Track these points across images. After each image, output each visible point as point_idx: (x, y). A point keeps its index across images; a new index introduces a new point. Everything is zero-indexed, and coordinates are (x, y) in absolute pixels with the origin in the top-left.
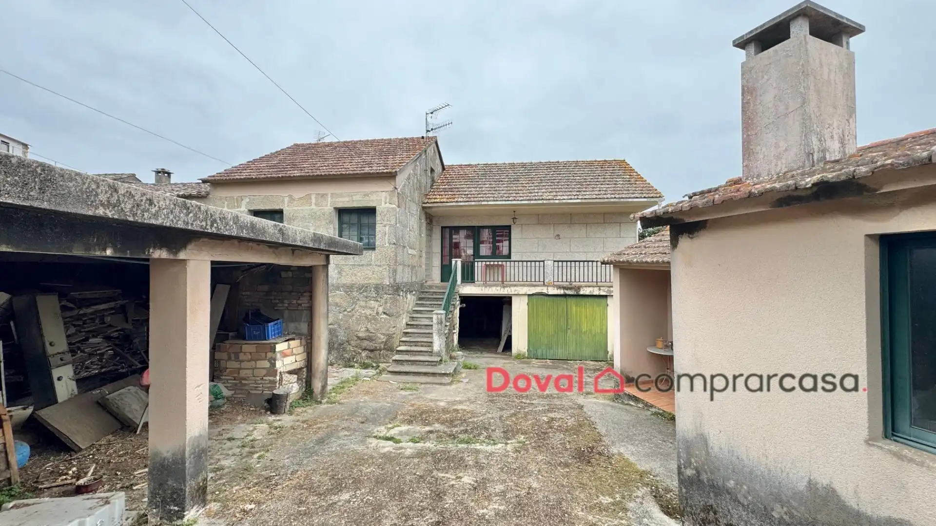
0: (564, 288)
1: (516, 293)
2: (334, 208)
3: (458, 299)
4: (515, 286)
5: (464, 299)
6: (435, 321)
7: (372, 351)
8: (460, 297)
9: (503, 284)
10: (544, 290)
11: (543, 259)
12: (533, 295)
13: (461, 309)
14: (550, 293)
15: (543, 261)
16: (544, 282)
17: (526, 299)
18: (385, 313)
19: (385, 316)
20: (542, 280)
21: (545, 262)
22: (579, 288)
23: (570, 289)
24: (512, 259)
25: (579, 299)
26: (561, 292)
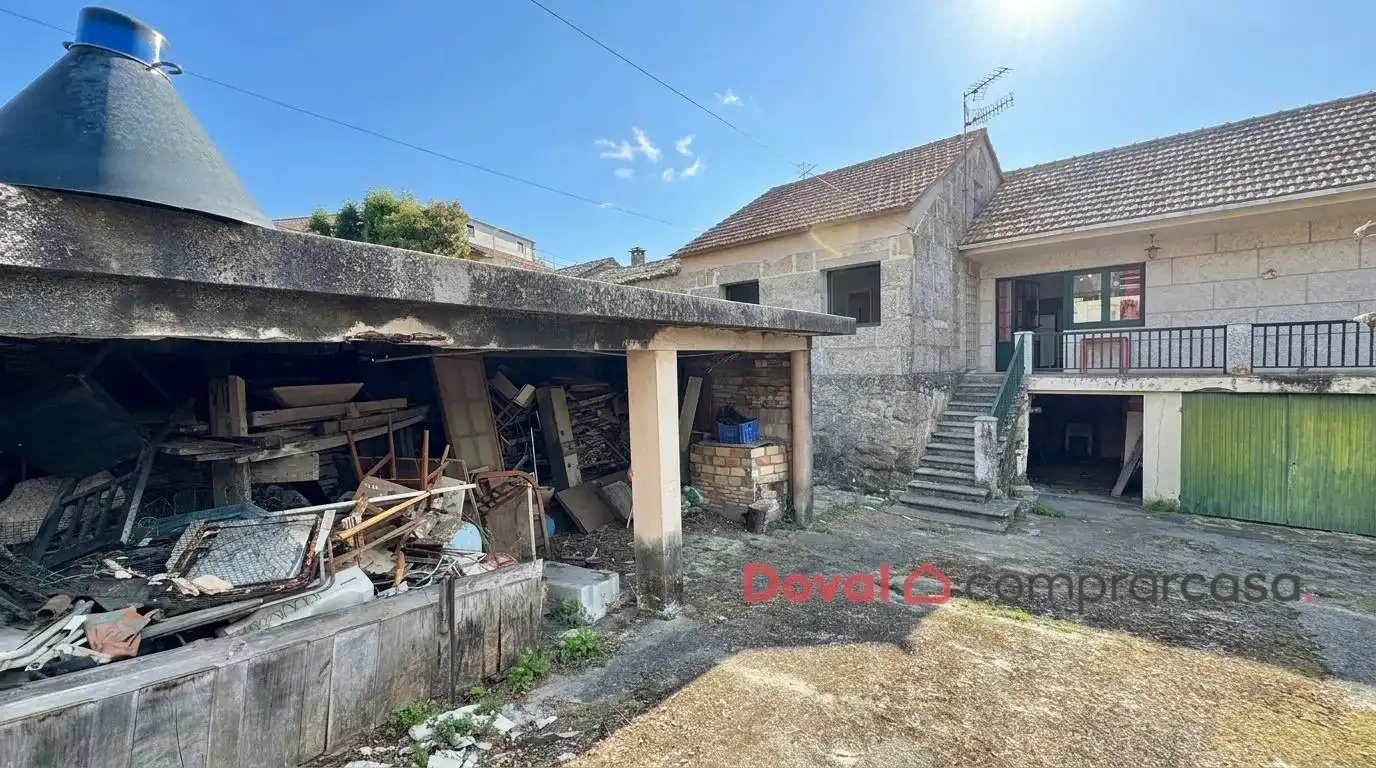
0: (1280, 379)
1: (1154, 389)
2: (821, 270)
3: (1027, 398)
4: (1154, 376)
5: (1038, 399)
6: (978, 432)
7: (876, 470)
8: (1029, 395)
9: (1124, 372)
10: (1226, 384)
11: (1223, 324)
12: (1196, 392)
13: (1032, 416)
14: (1238, 391)
15: (1225, 327)
16: (1225, 367)
17: (1178, 400)
18: (897, 418)
19: (895, 422)
20: (1219, 362)
21: (1229, 329)
22: (1328, 381)
23: (1299, 381)
24: (1147, 326)
25: (1324, 403)
26: (1275, 387)
